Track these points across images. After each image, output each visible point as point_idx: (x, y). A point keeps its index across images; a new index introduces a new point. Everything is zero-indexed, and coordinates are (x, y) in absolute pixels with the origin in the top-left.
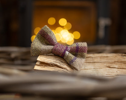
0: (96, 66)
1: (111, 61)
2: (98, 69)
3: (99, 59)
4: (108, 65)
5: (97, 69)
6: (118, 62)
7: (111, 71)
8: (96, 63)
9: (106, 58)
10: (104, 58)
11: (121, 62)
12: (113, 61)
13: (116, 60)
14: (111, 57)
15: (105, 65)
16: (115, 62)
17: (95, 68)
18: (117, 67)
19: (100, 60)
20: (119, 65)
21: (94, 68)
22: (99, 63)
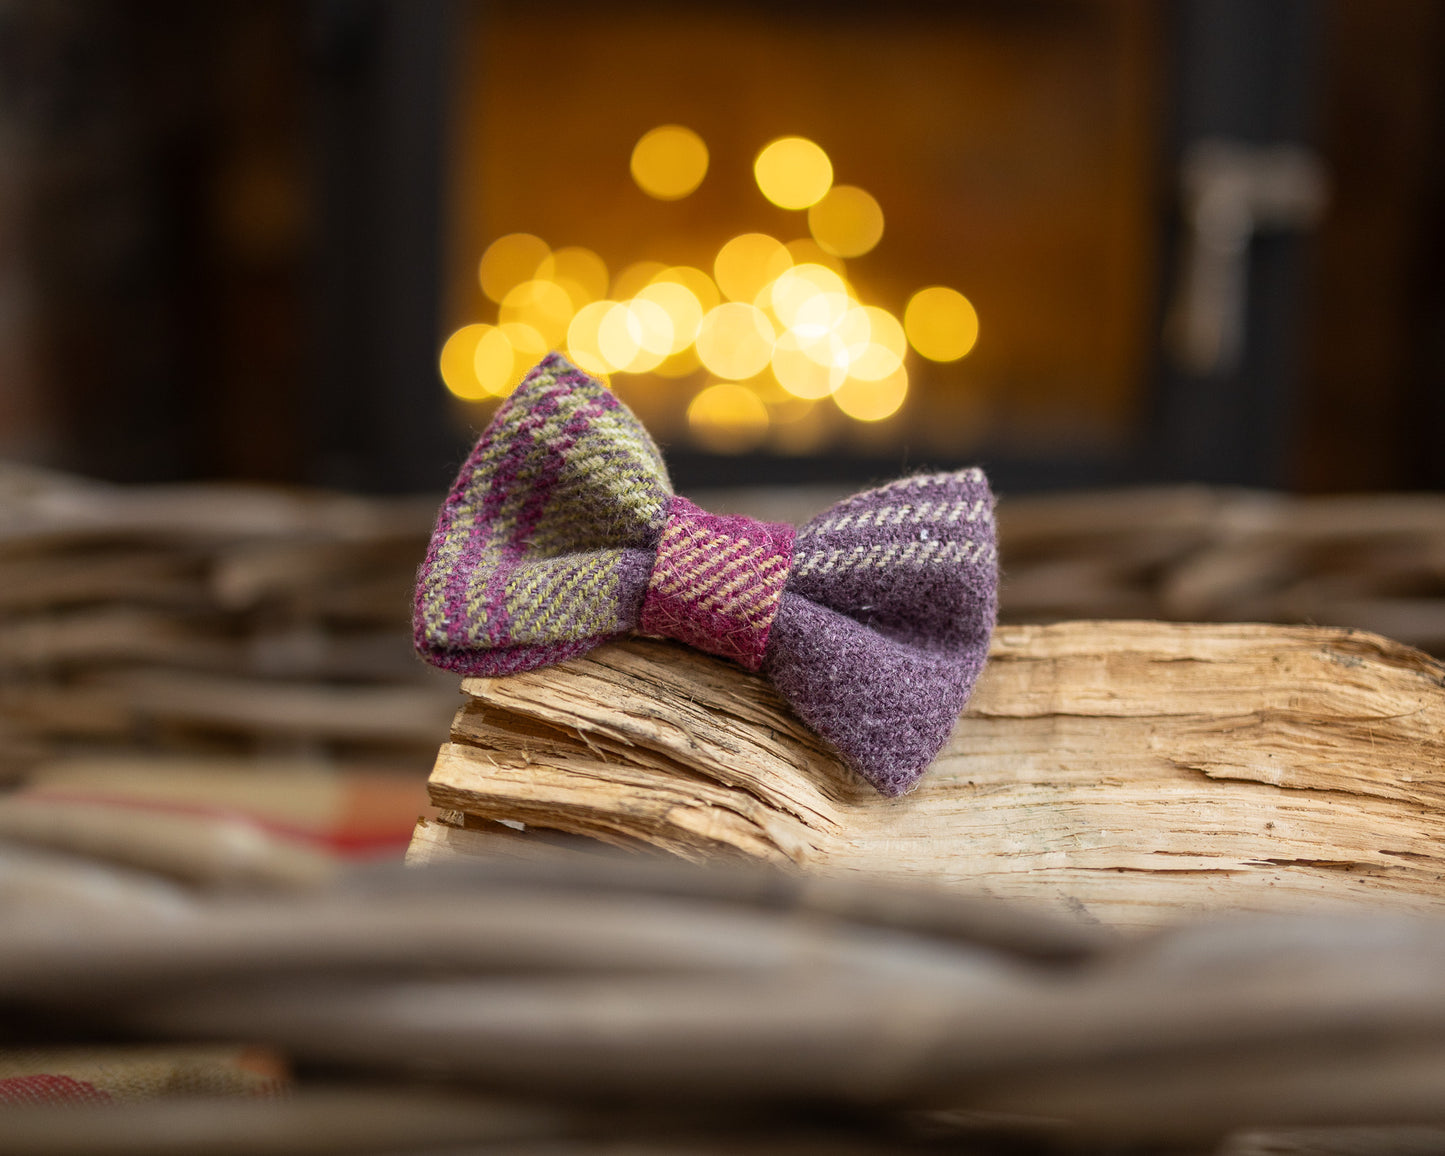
0: (1065, 757)
1: (1218, 711)
2: (1079, 794)
3: (1101, 683)
4: (1185, 748)
5: (1072, 785)
6: (1292, 721)
7: (1207, 813)
8: (1065, 725)
9: (1170, 673)
10: (1155, 671)
11: (1325, 722)
12: (1243, 707)
13: (1276, 702)
14: (1230, 670)
15: (1158, 743)
16: (1263, 716)
17: (1058, 776)
18: (1276, 775)
19: (1112, 696)
20: (1305, 759)
21: (1041, 776)
22: (1096, 726)
